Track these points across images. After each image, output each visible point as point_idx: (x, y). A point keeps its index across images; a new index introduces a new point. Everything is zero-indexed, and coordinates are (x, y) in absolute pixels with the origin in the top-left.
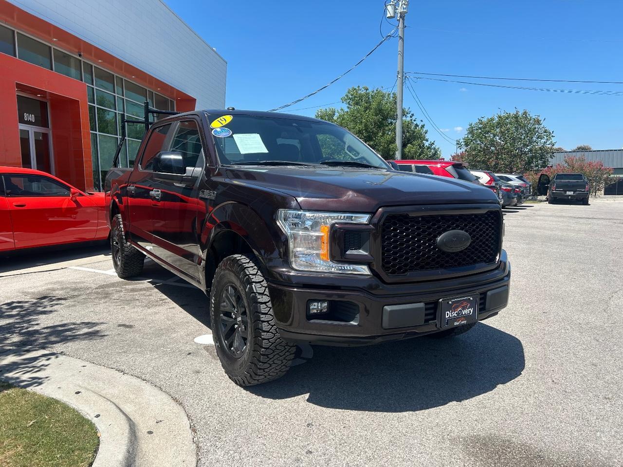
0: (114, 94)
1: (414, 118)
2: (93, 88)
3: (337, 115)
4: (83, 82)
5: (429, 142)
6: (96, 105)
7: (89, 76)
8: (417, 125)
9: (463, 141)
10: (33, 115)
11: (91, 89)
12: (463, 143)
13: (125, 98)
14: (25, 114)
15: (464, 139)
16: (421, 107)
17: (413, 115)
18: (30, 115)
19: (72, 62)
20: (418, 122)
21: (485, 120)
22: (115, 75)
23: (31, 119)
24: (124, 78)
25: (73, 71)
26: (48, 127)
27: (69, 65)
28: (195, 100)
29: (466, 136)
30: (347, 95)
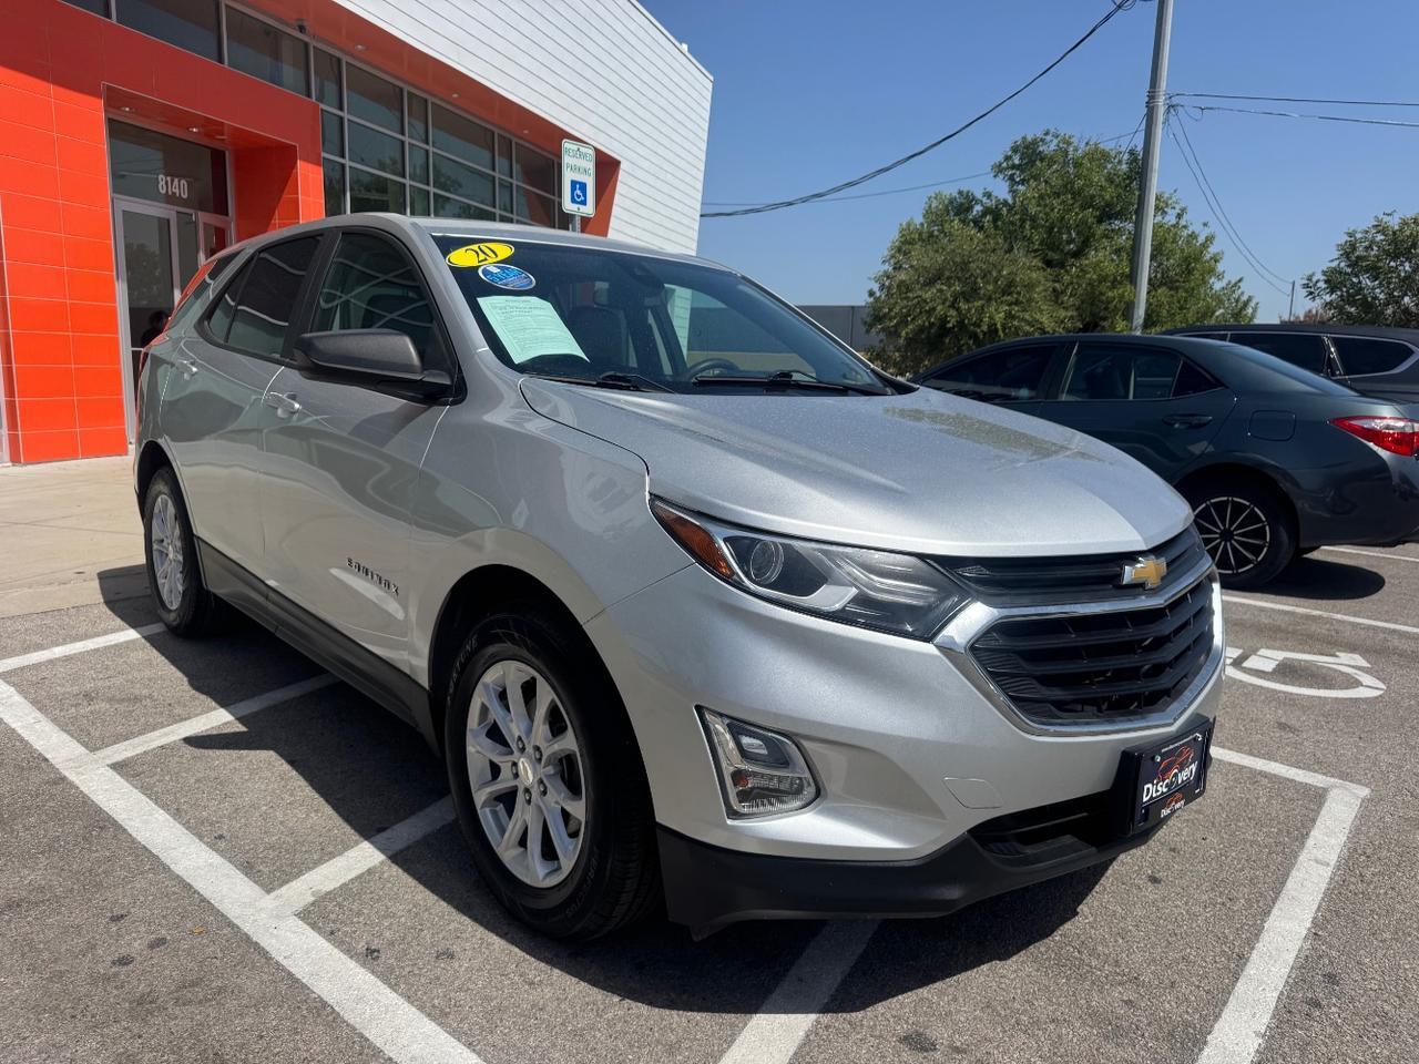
0: (400, 137)
1: (1185, 217)
2: (341, 119)
3: (978, 208)
4: (314, 100)
5: (1223, 284)
6: (347, 162)
7: (331, 88)
8: (1193, 236)
9: (1323, 278)
10: (183, 182)
11: (336, 122)
12: (1322, 285)
13: (431, 149)
14: (161, 176)
15: (1324, 273)
16: (1204, 187)
17: (1183, 210)
18: (176, 180)
19: (286, 49)
20: (1196, 227)
21: (1394, 223)
22: (406, 88)
23: (177, 191)
24: (430, 99)
25: (289, 72)
26: (227, 215)
27: (276, 55)
28: (617, 163)
29: (1334, 264)
30: (1007, 158)
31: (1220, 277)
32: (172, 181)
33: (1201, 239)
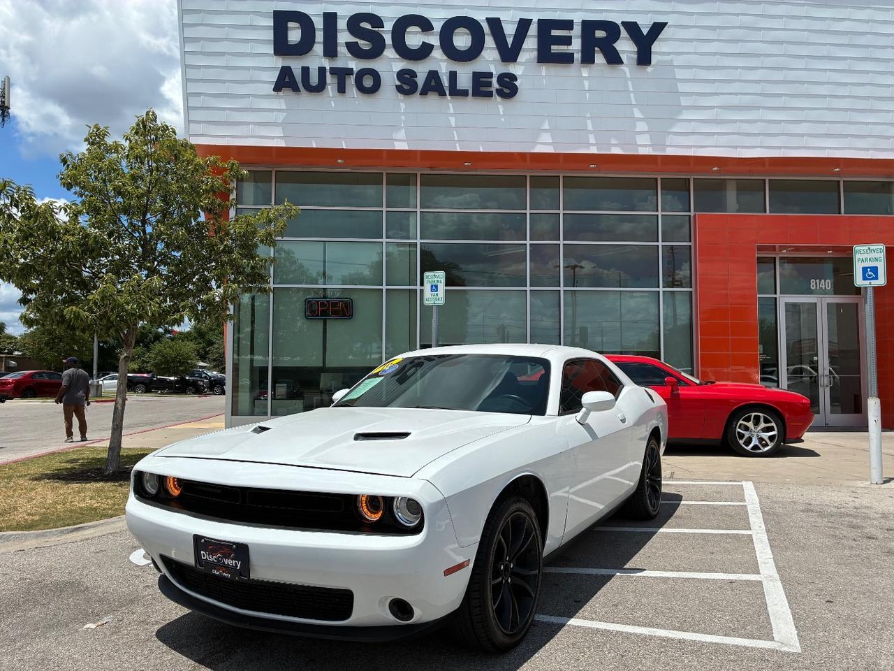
10: (827, 281)
14: (813, 280)
18: (823, 281)
23: (823, 286)
26: (860, 294)
32: (820, 281)
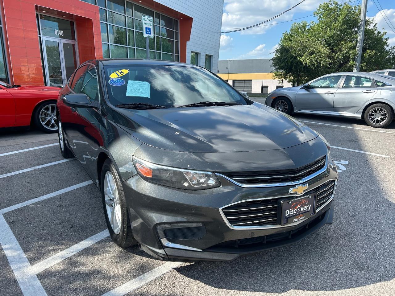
0: (124, 15)
1: (377, 26)
2: (106, 10)
4: (97, 6)
5: (389, 47)
6: (108, 23)
8: (379, 33)
10: (62, 31)
11: (104, 11)
13: (134, 18)
14: (55, 30)
17: (376, 24)
18: (60, 31)
20: (380, 30)
24: (133, 3)
26: (75, 40)
28: (192, 19)
30: (319, 10)
31: (388, 46)
33: (382, 33)
